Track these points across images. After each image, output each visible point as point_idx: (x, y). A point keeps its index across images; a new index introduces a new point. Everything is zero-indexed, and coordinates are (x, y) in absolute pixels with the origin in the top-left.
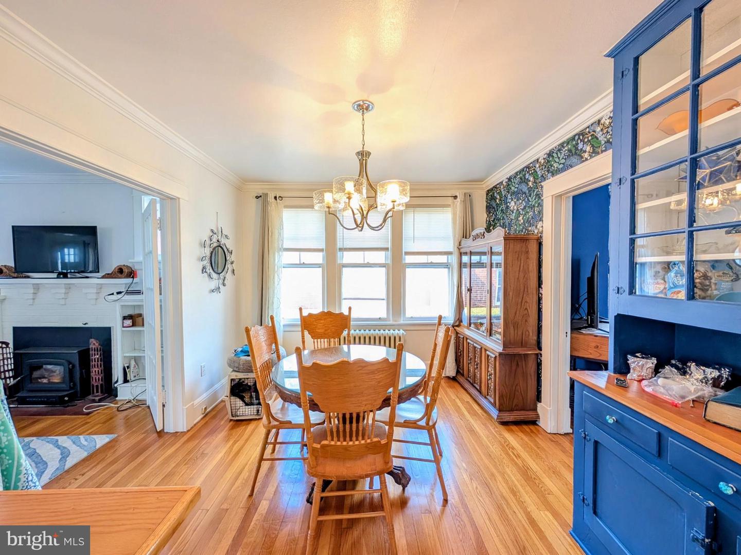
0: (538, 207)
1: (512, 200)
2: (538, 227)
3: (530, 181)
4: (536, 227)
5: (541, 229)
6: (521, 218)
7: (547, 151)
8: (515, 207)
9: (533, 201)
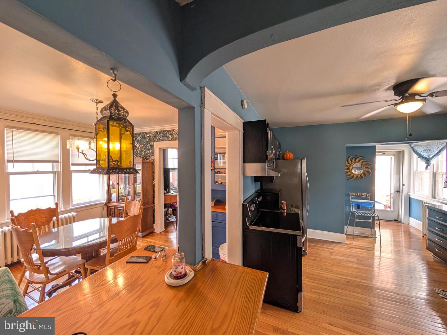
0: (151, 150)
1: (138, 143)
2: (152, 158)
3: (147, 139)
4: (151, 157)
5: (153, 159)
6: (143, 152)
7: (155, 131)
8: (140, 147)
9: (149, 147)
